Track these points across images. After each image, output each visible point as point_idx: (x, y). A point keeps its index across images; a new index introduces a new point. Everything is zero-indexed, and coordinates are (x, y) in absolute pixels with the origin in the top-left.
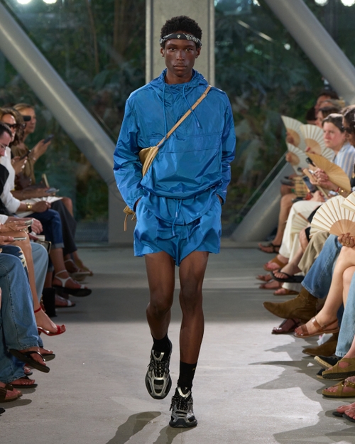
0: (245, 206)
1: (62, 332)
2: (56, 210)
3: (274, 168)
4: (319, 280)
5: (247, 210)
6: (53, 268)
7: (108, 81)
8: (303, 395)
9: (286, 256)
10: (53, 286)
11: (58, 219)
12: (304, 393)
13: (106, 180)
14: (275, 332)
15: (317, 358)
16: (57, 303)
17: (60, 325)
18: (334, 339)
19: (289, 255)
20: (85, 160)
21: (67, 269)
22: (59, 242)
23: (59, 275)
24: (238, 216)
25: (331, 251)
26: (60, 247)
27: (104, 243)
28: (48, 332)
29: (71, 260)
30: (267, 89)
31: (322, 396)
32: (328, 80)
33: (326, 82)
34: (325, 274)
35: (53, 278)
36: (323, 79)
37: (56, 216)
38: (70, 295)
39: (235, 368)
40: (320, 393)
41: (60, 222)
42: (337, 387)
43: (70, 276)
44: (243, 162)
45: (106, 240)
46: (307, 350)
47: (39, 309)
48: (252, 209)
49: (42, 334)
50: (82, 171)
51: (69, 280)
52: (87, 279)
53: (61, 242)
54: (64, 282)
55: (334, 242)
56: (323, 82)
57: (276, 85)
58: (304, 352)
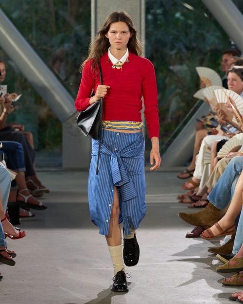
0: (169, 139)
1: (23, 237)
2: (20, 142)
3: (192, 110)
4: (221, 196)
5: (171, 142)
6: (17, 187)
7: (62, 42)
8: (207, 284)
9: (198, 178)
10: (17, 200)
11: (21, 150)
12: (208, 283)
13: (61, 119)
14: (188, 236)
15: (218, 255)
16: (21, 214)
17: (22, 231)
18: (232, 241)
19: (201, 177)
20: (45, 104)
21: (28, 188)
22: (22, 167)
23: (21, 193)
24: (164, 146)
25: (231, 173)
26: (23, 171)
27: (59, 168)
28: (12, 236)
29: (31, 181)
30: (187, 48)
31: (222, 284)
32: (234, 41)
33: (233, 43)
34: (226, 191)
35: (18, 195)
36: (230, 40)
37: (19, 147)
38: (30, 209)
39: (156, 264)
40: (220, 283)
41: (22, 152)
42: (233, 278)
43: (31, 194)
44: (169, 105)
45: (60, 165)
46: (211, 250)
47: (5, 219)
48: (174, 142)
49: (7, 237)
50: (43, 112)
51: (30, 197)
52: (45, 195)
53: (23, 167)
54: (26, 198)
55: (233, 166)
56: (230, 42)
57: (194, 45)
58: (209, 251)
